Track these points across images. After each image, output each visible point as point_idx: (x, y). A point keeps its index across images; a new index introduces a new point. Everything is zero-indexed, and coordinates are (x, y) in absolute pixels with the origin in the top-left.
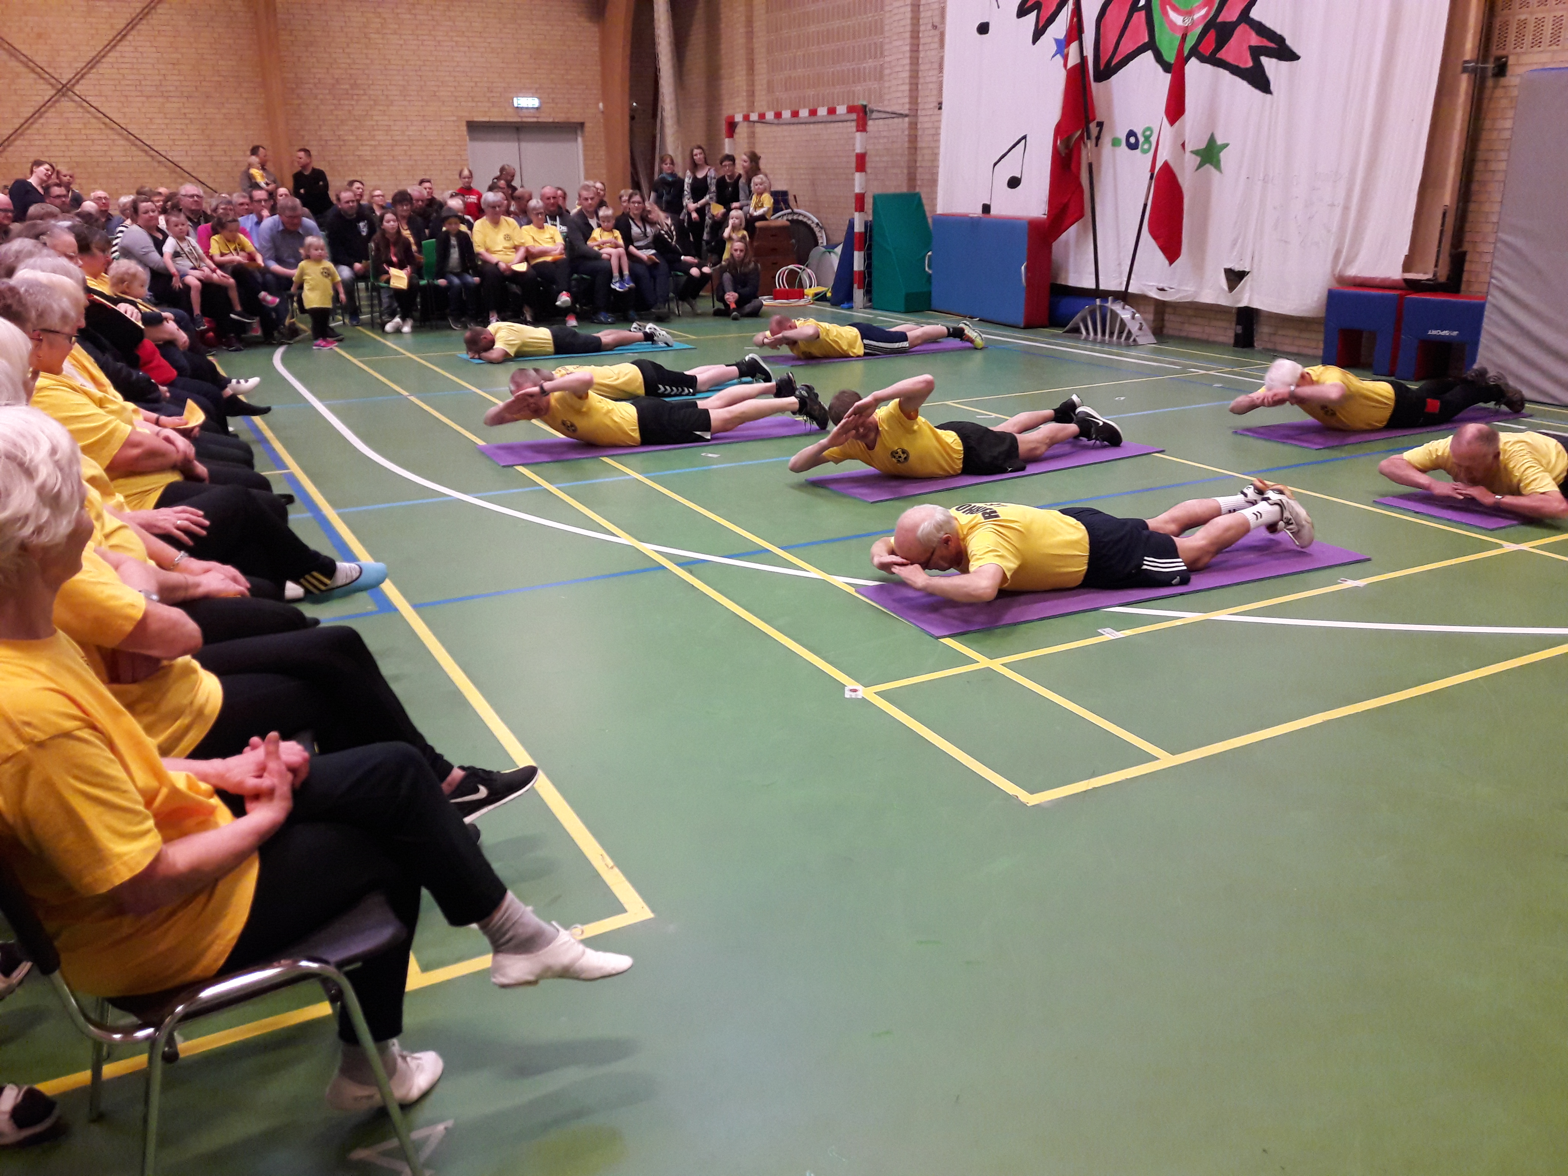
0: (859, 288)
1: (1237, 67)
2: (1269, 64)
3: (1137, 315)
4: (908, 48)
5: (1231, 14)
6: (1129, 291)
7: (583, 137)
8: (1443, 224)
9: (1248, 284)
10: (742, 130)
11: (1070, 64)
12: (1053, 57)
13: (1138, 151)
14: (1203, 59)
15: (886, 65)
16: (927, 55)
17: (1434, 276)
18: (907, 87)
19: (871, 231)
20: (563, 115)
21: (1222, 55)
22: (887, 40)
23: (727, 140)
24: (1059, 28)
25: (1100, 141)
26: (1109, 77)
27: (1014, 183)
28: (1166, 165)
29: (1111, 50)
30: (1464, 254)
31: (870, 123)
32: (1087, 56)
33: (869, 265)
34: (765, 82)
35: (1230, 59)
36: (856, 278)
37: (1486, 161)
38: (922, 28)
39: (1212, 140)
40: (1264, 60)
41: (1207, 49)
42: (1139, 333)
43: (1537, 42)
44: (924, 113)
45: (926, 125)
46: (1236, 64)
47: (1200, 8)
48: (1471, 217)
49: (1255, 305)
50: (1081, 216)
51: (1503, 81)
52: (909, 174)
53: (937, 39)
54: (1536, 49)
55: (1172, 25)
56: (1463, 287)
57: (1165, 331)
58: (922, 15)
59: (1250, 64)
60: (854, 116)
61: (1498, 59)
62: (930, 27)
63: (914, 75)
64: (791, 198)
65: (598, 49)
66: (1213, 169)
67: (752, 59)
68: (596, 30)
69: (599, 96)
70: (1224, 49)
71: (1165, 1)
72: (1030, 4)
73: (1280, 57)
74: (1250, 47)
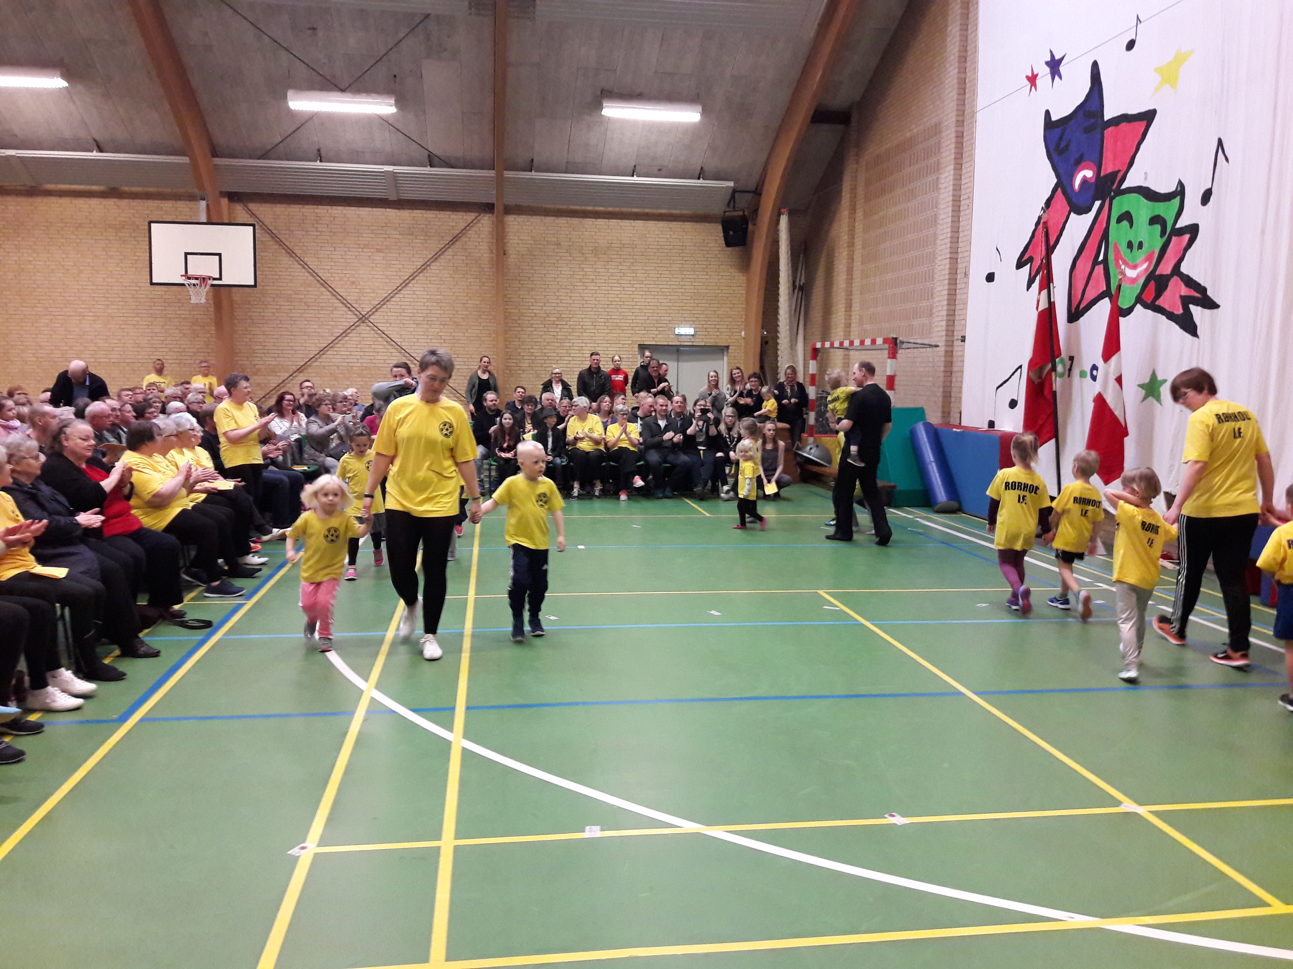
1: (1173, 313)
2: (1196, 312)
4: (946, 292)
5: (1166, 268)
7: (727, 356)
11: (1040, 309)
14: (1146, 306)
15: (934, 306)
16: (961, 297)
18: (944, 323)
20: (713, 340)
21: (1160, 302)
22: (935, 286)
25: (1071, 372)
26: (1077, 318)
27: (1013, 404)
28: (1099, 396)
29: (1080, 297)
31: (900, 351)
32: (1054, 302)
34: (858, 316)
35: (1166, 307)
38: (957, 277)
39: (1152, 375)
40: (1192, 308)
41: (1148, 297)
44: (956, 344)
45: (957, 354)
46: (1171, 310)
47: (1142, 262)
52: (945, 392)
53: (967, 285)
58: (960, 266)
59: (1182, 311)
60: (887, 346)
62: (963, 275)
63: (951, 314)
65: (744, 292)
66: (1155, 402)
67: (851, 300)
68: (745, 278)
69: (743, 327)
70: (1162, 297)
71: (1118, 257)
72: (1025, 258)
73: (1205, 306)
74: (1181, 297)
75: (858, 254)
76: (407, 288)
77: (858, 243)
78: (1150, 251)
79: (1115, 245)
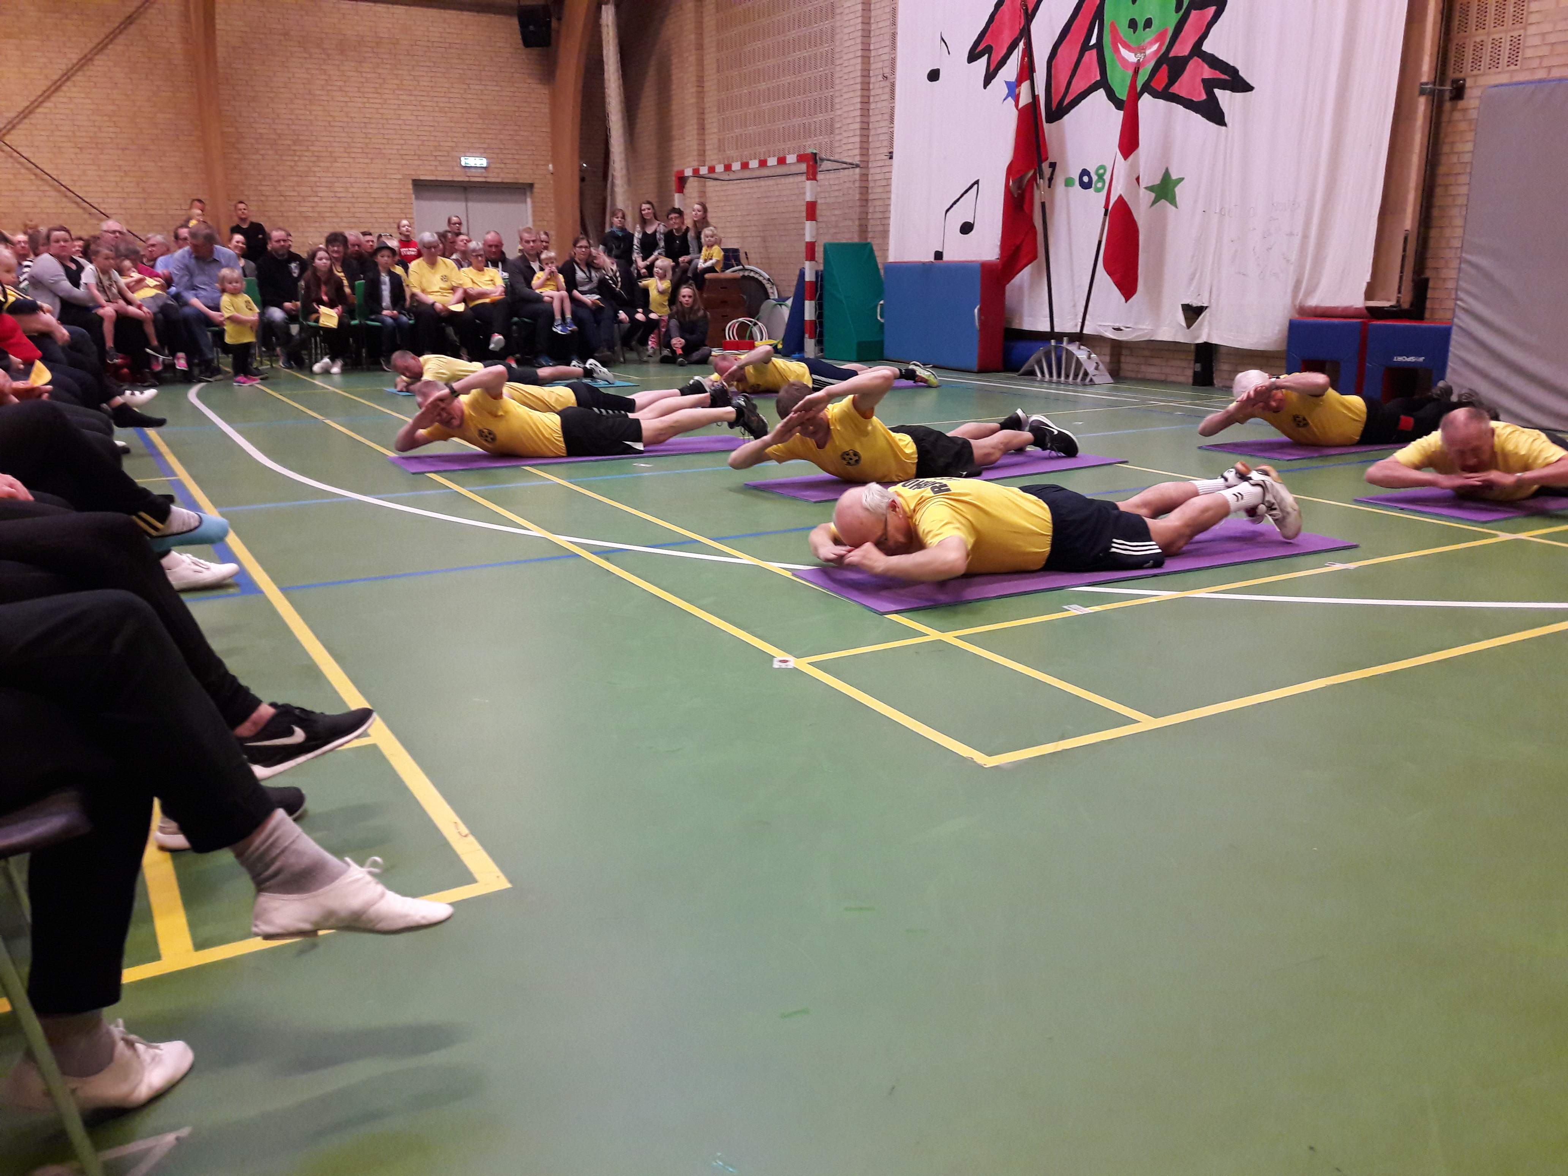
0: (810, 337)
1: (1192, 100)
2: (1223, 96)
3: (1093, 356)
4: (858, 100)
5: (1183, 49)
6: (1085, 332)
7: (532, 198)
8: (1404, 250)
9: (1207, 319)
10: (692, 186)
11: (1022, 104)
12: (1004, 100)
13: (1092, 190)
14: (1156, 95)
15: (837, 119)
16: (877, 106)
17: (1398, 301)
18: (858, 139)
19: (822, 280)
20: (512, 176)
21: (1175, 89)
22: (837, 94)
23: (677, 195)
24: (1010, 70)
25: (1053, 181)
26: (1060, 117)
27: (967, 228)
28: (1121, 199)
29: (1063, 89)
30: (1427, 280)
31: (820, 171)
32: (1038, 95)
33: (820, 315)
34: (716, 141)
35: (1183, 94)
36: (807, 327)
37: (1446, 186)
38: (872, 80)
39: (1167, 175)
40: (1217, 91)
41: (1160, 84)
42: (1096, 372)
43: (1495, 62)
44: (875, 164)
45: (878, 177)
46: (1190, 98)
47: (1151, 44)
48: (1432, 243)
49: (1214, 341)
50: (1035, 257)
51: (1461, 104)
52: (860, 225)
53: (887, 90)
54: (1493, 70)
55: (1124, 62)
56: (1427, 315)
57: (1122, 374)
58: (873, 67)
59: (1204, 97)
60: (804, 165)
61: (1455, 82)
62: (880, 78)
63: (865, 127)
64: (742, 256)
65: (547, 111)
66: (1168, 204)
67: (704, 120)
68: (547, 92)
69: (549, 158)
70: (1177, 84)
71: (1116, 39)
72: (980, 48)
73: (1234, 89)
74: (1203, 80)
75: (710, 59)
76: (60, 94)
77: (710, 42)
78: (1161, 29)
79: (1113, 25)
